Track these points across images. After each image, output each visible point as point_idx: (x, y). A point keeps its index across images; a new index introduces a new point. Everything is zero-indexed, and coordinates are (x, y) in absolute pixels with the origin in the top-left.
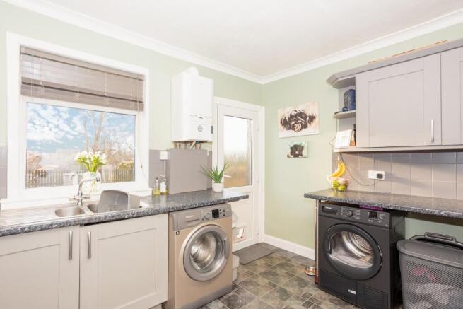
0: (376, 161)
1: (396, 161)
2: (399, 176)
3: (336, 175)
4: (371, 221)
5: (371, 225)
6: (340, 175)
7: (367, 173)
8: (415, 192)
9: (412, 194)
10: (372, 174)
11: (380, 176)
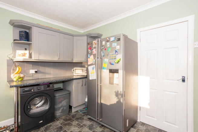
0: (34, 66)
1: (41, 66)
2: (42, 71)
3: (16, 74)
4: (48, 89)
5: (49, 90)
6: (18, 73)
7: (29, 71)
8: (47, 76)
9: (47, 77)
10: (32, 71)
11: (36, 72)
